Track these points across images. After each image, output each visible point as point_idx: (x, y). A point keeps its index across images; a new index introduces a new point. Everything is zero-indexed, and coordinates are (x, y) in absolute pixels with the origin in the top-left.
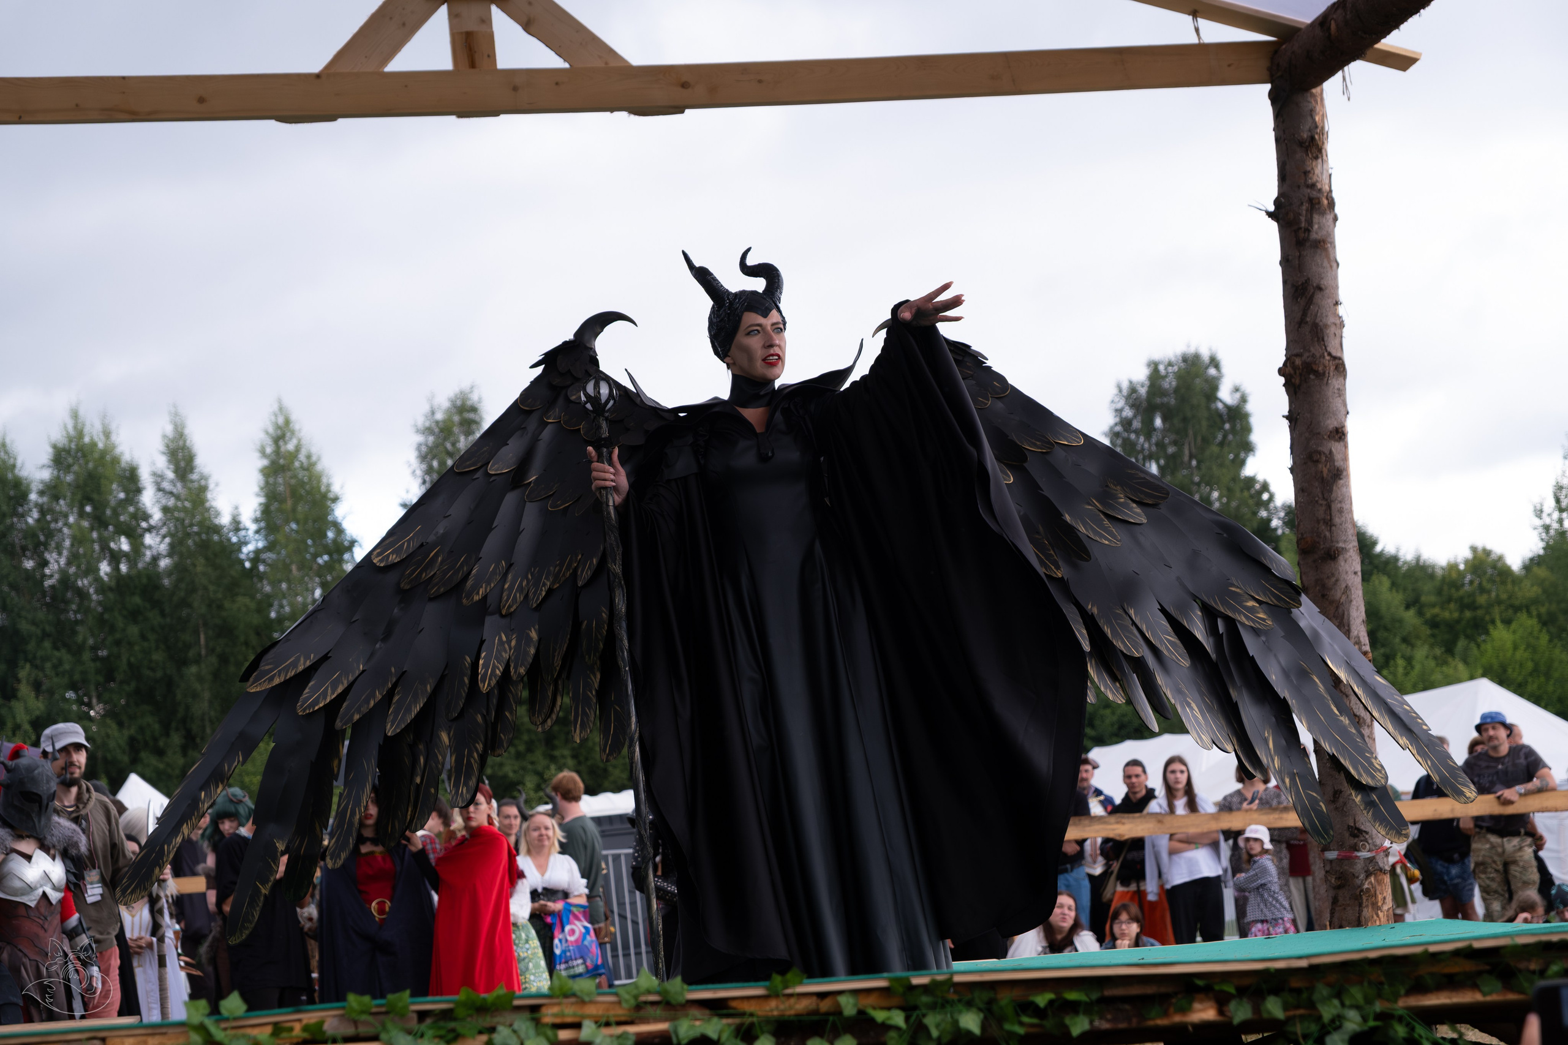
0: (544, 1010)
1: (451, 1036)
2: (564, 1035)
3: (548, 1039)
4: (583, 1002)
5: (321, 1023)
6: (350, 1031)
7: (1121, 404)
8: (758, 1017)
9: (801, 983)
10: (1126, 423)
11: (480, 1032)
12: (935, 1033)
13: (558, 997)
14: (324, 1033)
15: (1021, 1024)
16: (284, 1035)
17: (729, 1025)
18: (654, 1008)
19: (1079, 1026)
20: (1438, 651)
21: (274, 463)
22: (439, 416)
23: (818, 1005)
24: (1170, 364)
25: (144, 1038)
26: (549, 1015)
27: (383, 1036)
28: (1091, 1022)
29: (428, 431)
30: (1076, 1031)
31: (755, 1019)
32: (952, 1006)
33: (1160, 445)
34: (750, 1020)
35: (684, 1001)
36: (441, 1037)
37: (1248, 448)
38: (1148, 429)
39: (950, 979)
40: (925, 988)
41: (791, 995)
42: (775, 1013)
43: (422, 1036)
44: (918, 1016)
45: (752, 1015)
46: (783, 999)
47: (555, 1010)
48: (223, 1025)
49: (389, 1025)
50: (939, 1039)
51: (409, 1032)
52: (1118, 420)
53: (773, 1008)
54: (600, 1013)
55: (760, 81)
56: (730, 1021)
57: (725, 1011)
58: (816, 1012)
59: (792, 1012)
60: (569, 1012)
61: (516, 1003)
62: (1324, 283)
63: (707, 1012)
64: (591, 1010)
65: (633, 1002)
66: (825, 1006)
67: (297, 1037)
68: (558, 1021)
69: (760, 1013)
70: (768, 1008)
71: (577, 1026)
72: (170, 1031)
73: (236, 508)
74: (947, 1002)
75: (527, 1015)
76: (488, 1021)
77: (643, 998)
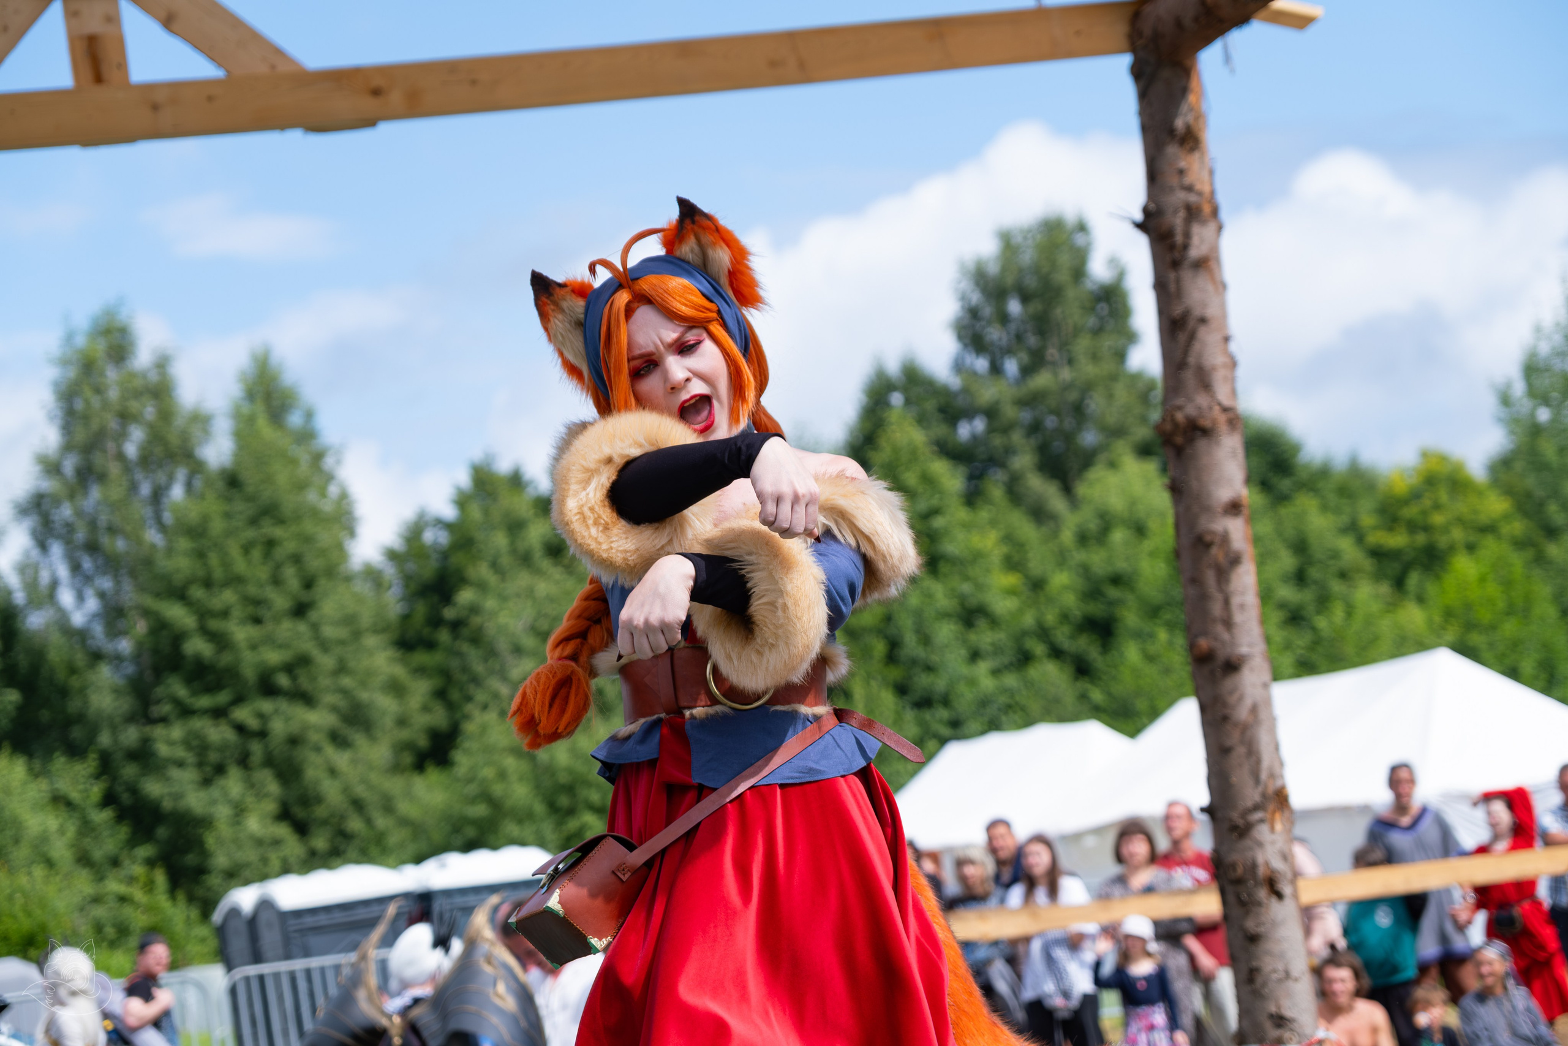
7: (966, 285)
10: (973, 313)
20: (1385, 588)
22: (81, 341)
24: (1027, 232)
29: (64, 362)
33: (1019, 337)
37: (1131, 337)
38: (1004, 318)
52: (963, 307)
62: (1211, 312)
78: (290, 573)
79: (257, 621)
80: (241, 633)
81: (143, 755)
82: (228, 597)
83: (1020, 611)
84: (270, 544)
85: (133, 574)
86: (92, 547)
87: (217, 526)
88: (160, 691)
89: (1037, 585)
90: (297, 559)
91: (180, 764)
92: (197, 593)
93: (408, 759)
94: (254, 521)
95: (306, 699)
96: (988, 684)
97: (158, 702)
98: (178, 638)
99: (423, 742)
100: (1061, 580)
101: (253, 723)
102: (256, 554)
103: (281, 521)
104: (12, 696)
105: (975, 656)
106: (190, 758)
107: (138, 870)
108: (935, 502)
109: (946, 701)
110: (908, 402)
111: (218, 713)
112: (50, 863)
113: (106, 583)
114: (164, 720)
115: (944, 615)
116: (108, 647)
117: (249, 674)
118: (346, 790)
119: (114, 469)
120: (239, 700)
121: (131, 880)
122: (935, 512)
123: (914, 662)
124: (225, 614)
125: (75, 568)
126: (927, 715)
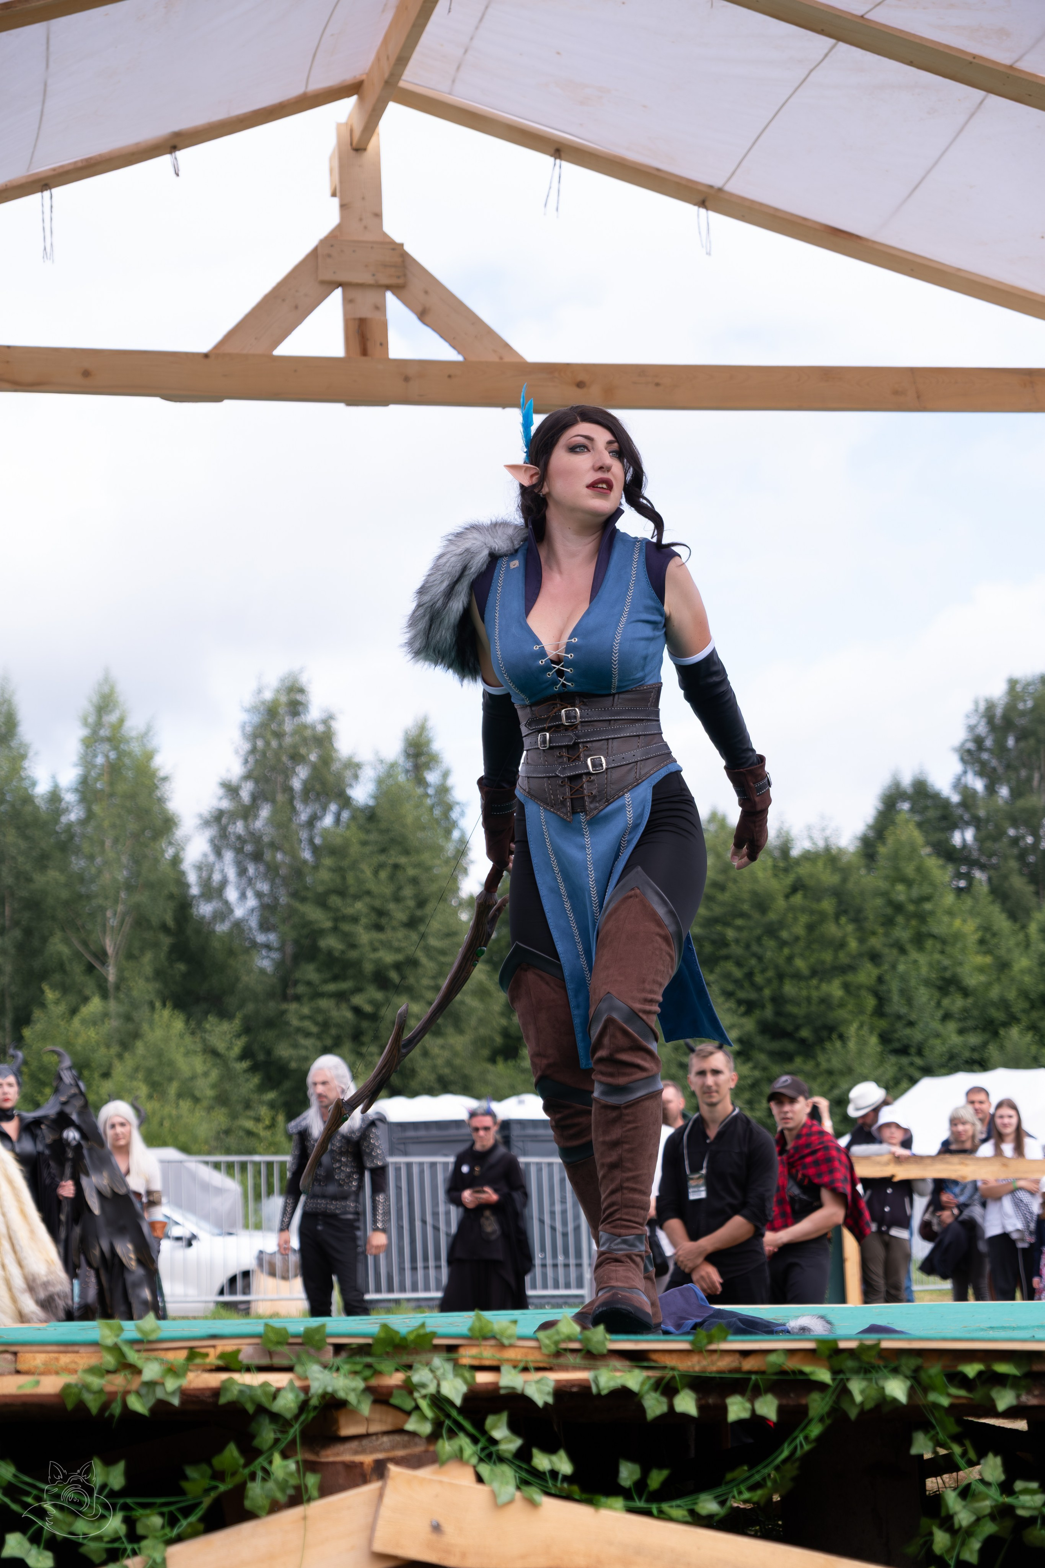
0: (462, 1351)
1: (368, 1373)
2: (483, 1378)
3: (465, 1381)
4: (502, 1346)
5: (238, 1352)
6: (265, 1361)
8: (679, 1371)
9: (725, 1340)
10: (978, 741)
11: (397, 1370)
12: (858, 1398)
13: (477, 1339)
14: (241, 1362)
15: (949, 1395)
16: (198, 1361)
17: (649, 1378)
18: (575, 1355)
19: (1005, 1399)
21: (95, 732)
22: (267, 696)
23: (740, 1363)
24: (1027, 684)
25: (56, 1355)
26: (467, 1356)
27: (298, 1368)
28: (1018, 1397)
30: (1001, 1406)
31: (676, 1373)
32: (877, 1372)
34: (671, 1373)
35: (605, 1352)
36: (356, 1373)
39: (878, 1344)
40: (850, 1352)
41: (715, 1351)
42: (697, 1368)
43: (338, 1369)
44: (842, 1380)
45: (673, 1369)
46: (705, 1353)
47: (474, 1351)
48: (137, 1347)
49: (304, 1358)
50: (862, 1403)
51: (325, 1366)
52: (968, 736)
53: (695, 1365)
54: (519, 1358)
55: (657, 384)
56: (650, 1373)
57: (645, 1364)
58: (738, 1370)
59: (714, 1368)
60: (488, 1355)
61: (436, 1342)
63: (628, 1363)
64: (510, 1354)
65: (553, 1348)
66: (749, 1364)
67: (210, 1364)
68: (476, 1363)
69: (681, 1368)
70: (689, 1364)
71: (496, 1369)
72: (82, 1349)
73: (54, 777)
74: (873, 1367)
75: (445, 1355)
76: (406, 1359)
77: (564, 1346)
78: (408, 892)
79: (379, 928)
80: (364, 937)
81: (275, 1023)
82: (359, 906)
83: (988, 985)
84: (396, 867)
85: (286, 882)
86: (257, 857)
87: (355, 849)
88: (298, 975)
89: (1003, 966)
90: (415, 881)
91: (308, 1034)
92: (335, 900)
93: (486, 1052)
94: (383, 851)
95: (411, 992)
96: (955, 1039)
97: (296, 983)
98: (316, 934)
99: (499, 1040)
100: (1023, 962)
101: (368, 1008)
102: (383, 875)
103: (407, 852)
104: (182, 967)
105: (947, 1017)
106: (314, 1029)
107: (264, 1111)
108: (926, 890)
109: (920, 1053)
110: (912, 810)
111: (341, 997)
112: (196, 1100)
113: (264, 887)
114: (297, 998)
115: (927, 983)
116: (261, 938)
117: (368, 968)
118: (434, 1068)
119: (280, 797)
120: (358, 990)
121: (258, 1120)
122: (928, 898)
123: (899, 1017)
124: (355, 920)
125: (242, 872)
126: (904, 1060)
